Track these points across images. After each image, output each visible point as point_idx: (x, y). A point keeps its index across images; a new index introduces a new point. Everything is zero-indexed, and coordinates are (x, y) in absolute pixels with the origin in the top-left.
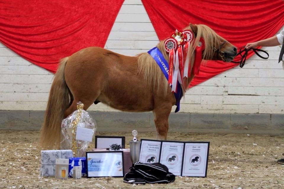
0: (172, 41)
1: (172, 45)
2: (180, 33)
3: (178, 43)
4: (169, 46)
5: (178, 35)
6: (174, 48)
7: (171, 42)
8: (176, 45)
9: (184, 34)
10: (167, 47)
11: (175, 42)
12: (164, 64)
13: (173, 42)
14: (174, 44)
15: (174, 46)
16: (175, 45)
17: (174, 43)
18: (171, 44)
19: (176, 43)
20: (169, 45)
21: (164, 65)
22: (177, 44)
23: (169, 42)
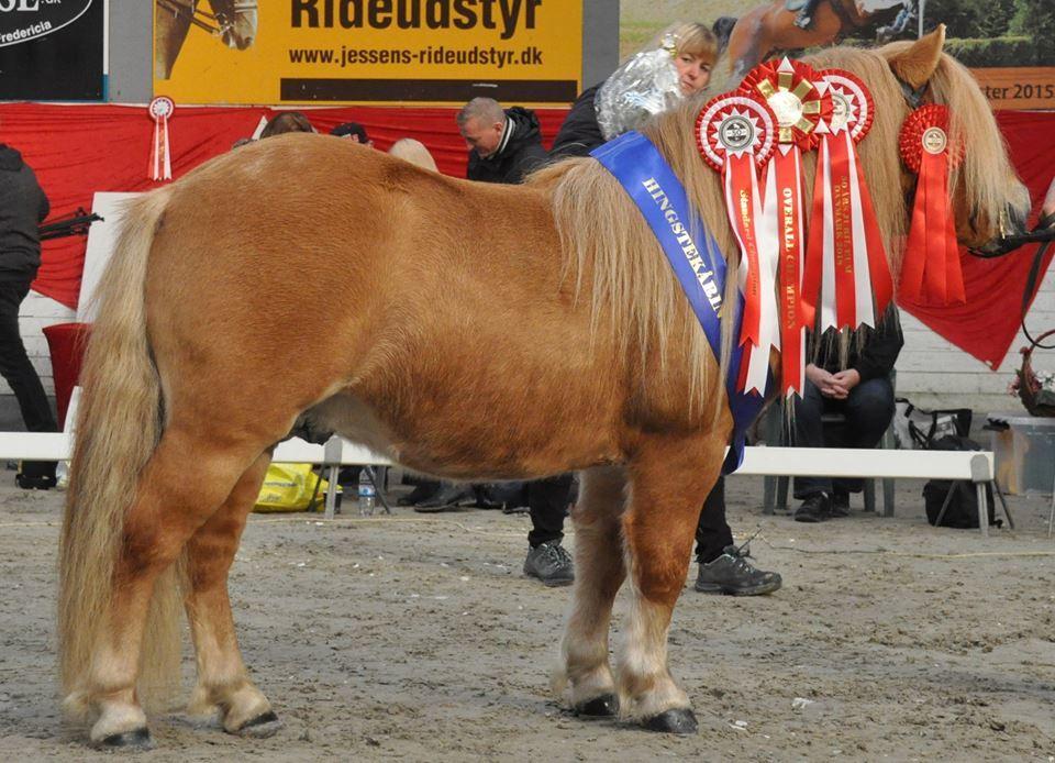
0: (753, 114)
1: (744, 132)
2: (805, 81)
3: (782, 134)
4: (729, 133)
5: (791, 90)
6: (757, 150)
7: (746, 114)
8: (770, 138)
9: (821, 93)
10: (716, 136)
11: (769, 124)
12: (686, 237)
13: (754, 121)
14: (758, 131)
15: (756, 141)
16: (762, 138)
17: (761, 124)
18: (742, 127)
19: (770, 131)
20: (731, 127)
21: (685, 244)
22: (776, 135)
23: (735, 112)
